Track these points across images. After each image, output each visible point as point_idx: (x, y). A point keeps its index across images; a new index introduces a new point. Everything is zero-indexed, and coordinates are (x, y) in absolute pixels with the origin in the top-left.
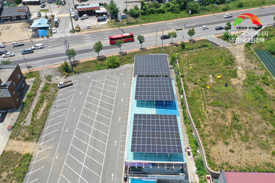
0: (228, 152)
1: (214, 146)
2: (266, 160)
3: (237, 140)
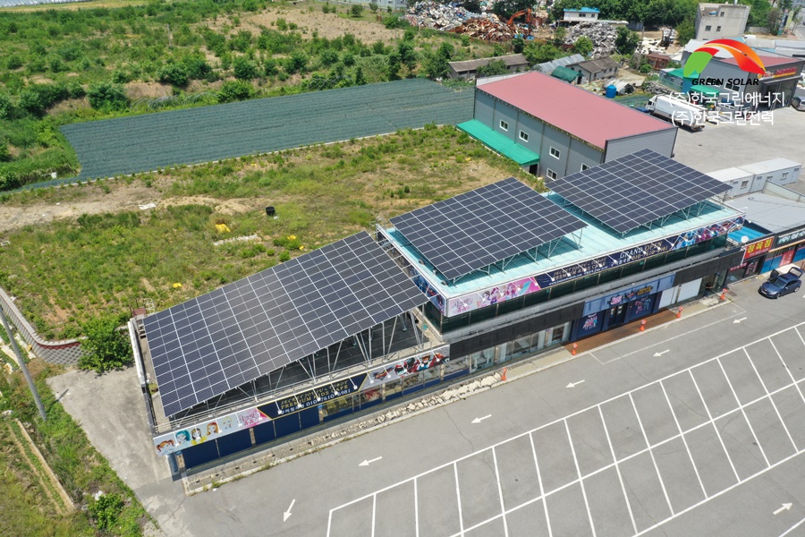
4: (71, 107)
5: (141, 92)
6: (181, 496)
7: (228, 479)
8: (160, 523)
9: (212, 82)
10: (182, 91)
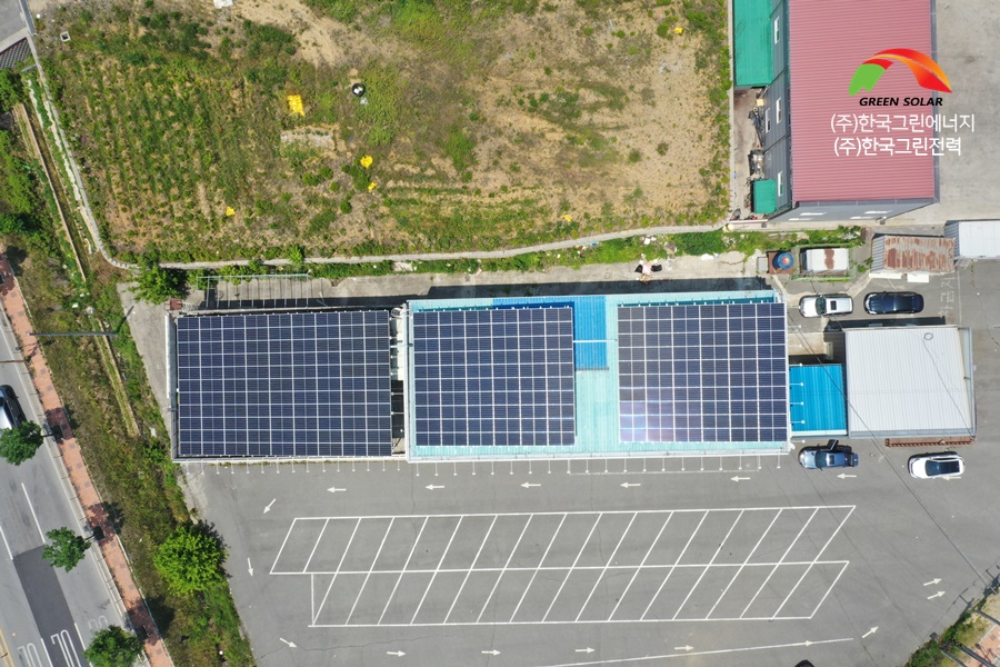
0: (665, 158)
1: (645, 194)
2: (688, 63)
3: (620, 124)
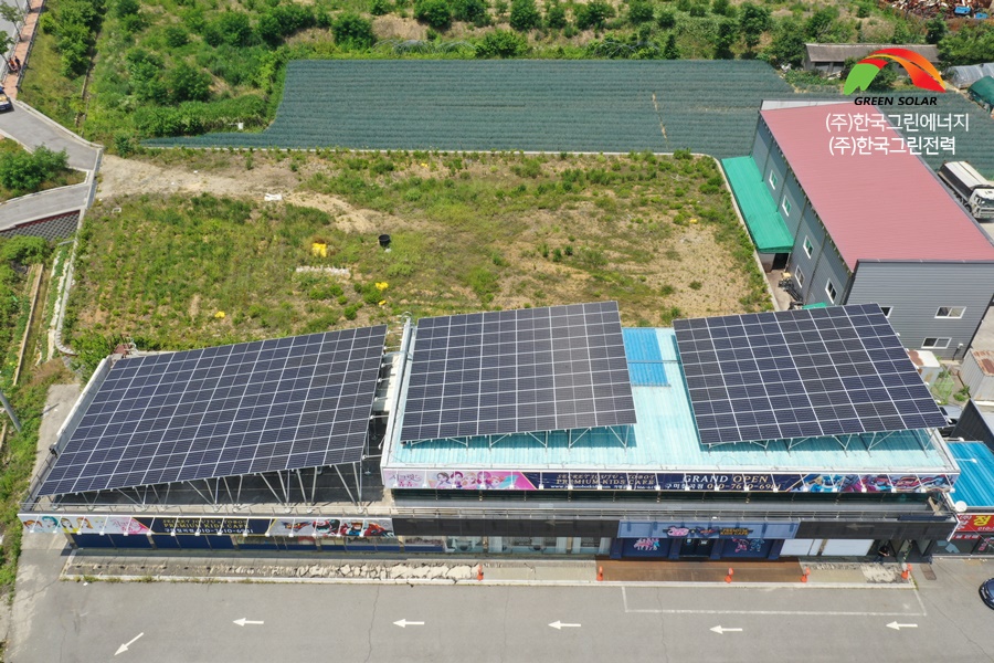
0: (701, 292)
4: (313, 37)
5: (393, 30)
6: (53, 577)
7: (105, 577)
8: (16, 599)
9: (480, 26)
10: (439, 35)
